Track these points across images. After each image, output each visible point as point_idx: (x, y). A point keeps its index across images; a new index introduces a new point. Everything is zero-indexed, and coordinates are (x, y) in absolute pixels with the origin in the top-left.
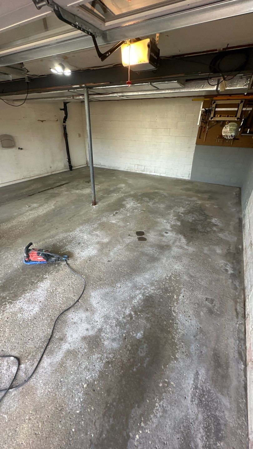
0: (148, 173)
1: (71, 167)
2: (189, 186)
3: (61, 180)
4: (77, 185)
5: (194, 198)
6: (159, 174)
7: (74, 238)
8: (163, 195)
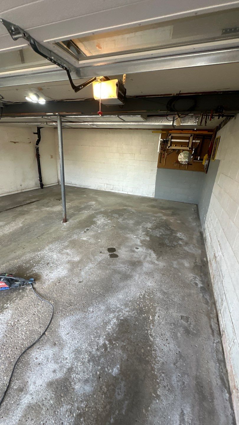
0: (117, 192)
1: (42, 185)
2: (153, 203)
3: (32, 198)
4: (48, 203)
5: (160, 215)
6: (127, 192)
7: (42, 258)
8: (132, 211)
